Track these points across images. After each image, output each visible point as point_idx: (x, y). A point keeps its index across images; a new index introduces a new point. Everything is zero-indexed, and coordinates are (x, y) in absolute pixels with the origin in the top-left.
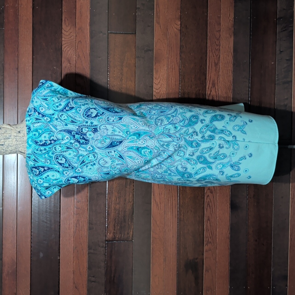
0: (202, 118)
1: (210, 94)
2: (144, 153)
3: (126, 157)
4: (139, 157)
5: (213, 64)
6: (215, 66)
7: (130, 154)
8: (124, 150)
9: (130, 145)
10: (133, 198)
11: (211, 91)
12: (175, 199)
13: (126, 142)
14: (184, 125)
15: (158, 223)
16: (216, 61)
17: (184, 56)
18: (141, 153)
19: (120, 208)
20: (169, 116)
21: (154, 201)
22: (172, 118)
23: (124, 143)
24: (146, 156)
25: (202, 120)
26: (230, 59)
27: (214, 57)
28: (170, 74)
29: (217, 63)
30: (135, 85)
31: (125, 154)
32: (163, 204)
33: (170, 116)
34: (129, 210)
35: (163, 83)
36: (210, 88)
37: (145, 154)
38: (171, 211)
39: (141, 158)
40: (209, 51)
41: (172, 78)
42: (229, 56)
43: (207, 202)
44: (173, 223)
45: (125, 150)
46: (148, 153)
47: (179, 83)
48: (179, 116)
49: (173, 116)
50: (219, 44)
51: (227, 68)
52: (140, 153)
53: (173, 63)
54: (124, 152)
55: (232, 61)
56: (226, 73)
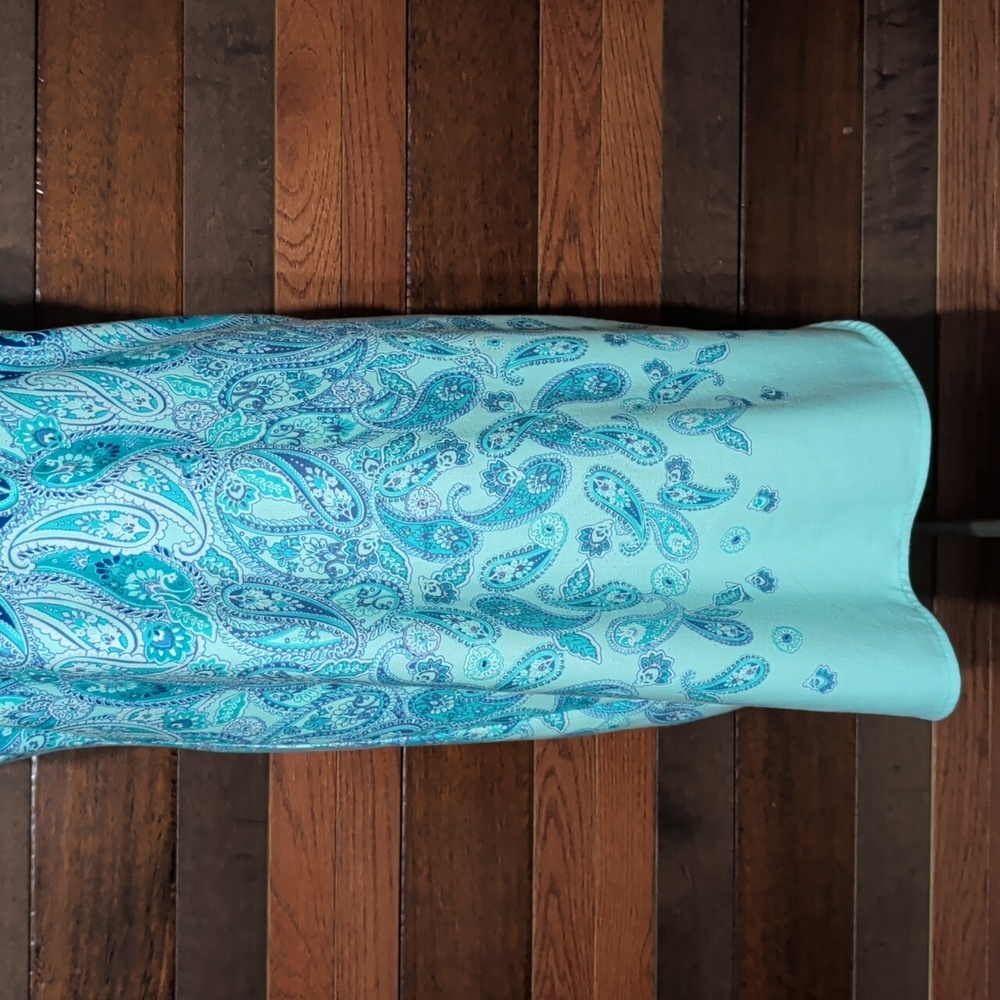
0: (496, 391)
1: (555, 274)
2: (143, 589)
3: (28, 610)
4: (108, 609)
5: (570, 127)
6: (577, 137)
7: (50, 594)
8: (12, 568)
9: (51, 543)
10: (170, 799)
11: (560, 259)
12: (387, 795)
13: (29, 522)
14: (390, 420)
15: (301, 919)
16: (584, 115)
17: (427, 85)
18: (120, 590)
19: (101, 850)
20: (310, 371)
21: (283, 808)
22: (325, 385)
23: (16, 531)
24: (155, 603)
25: (493, 397)
26: (650, 102)
27: (572, 91)
28: (358, 168)
29: (588, 124)
30: (180, 223)
31: (22, 596)
32: (327, 824)
33: (318, 372)
34: (150, 858)
35: (325, 216)
36: (555, 242)
37: (149, 593)
38: (370, 858)
39: (122, 616)
40: (550, 62)
41: (369, 193)
42: (647, 91)
43: (546, 801)
44: (376, 914)
45: (18, 571)
46: (165, 588)
47: (402, 213)
48: (372, 377)
49: (335, 376)
50: (595, 31)
51: (634, 151)
52: (114, 589)
53: (373, 118)
54: (11, 581)
55: (660, 116)
56: (630, 169)
